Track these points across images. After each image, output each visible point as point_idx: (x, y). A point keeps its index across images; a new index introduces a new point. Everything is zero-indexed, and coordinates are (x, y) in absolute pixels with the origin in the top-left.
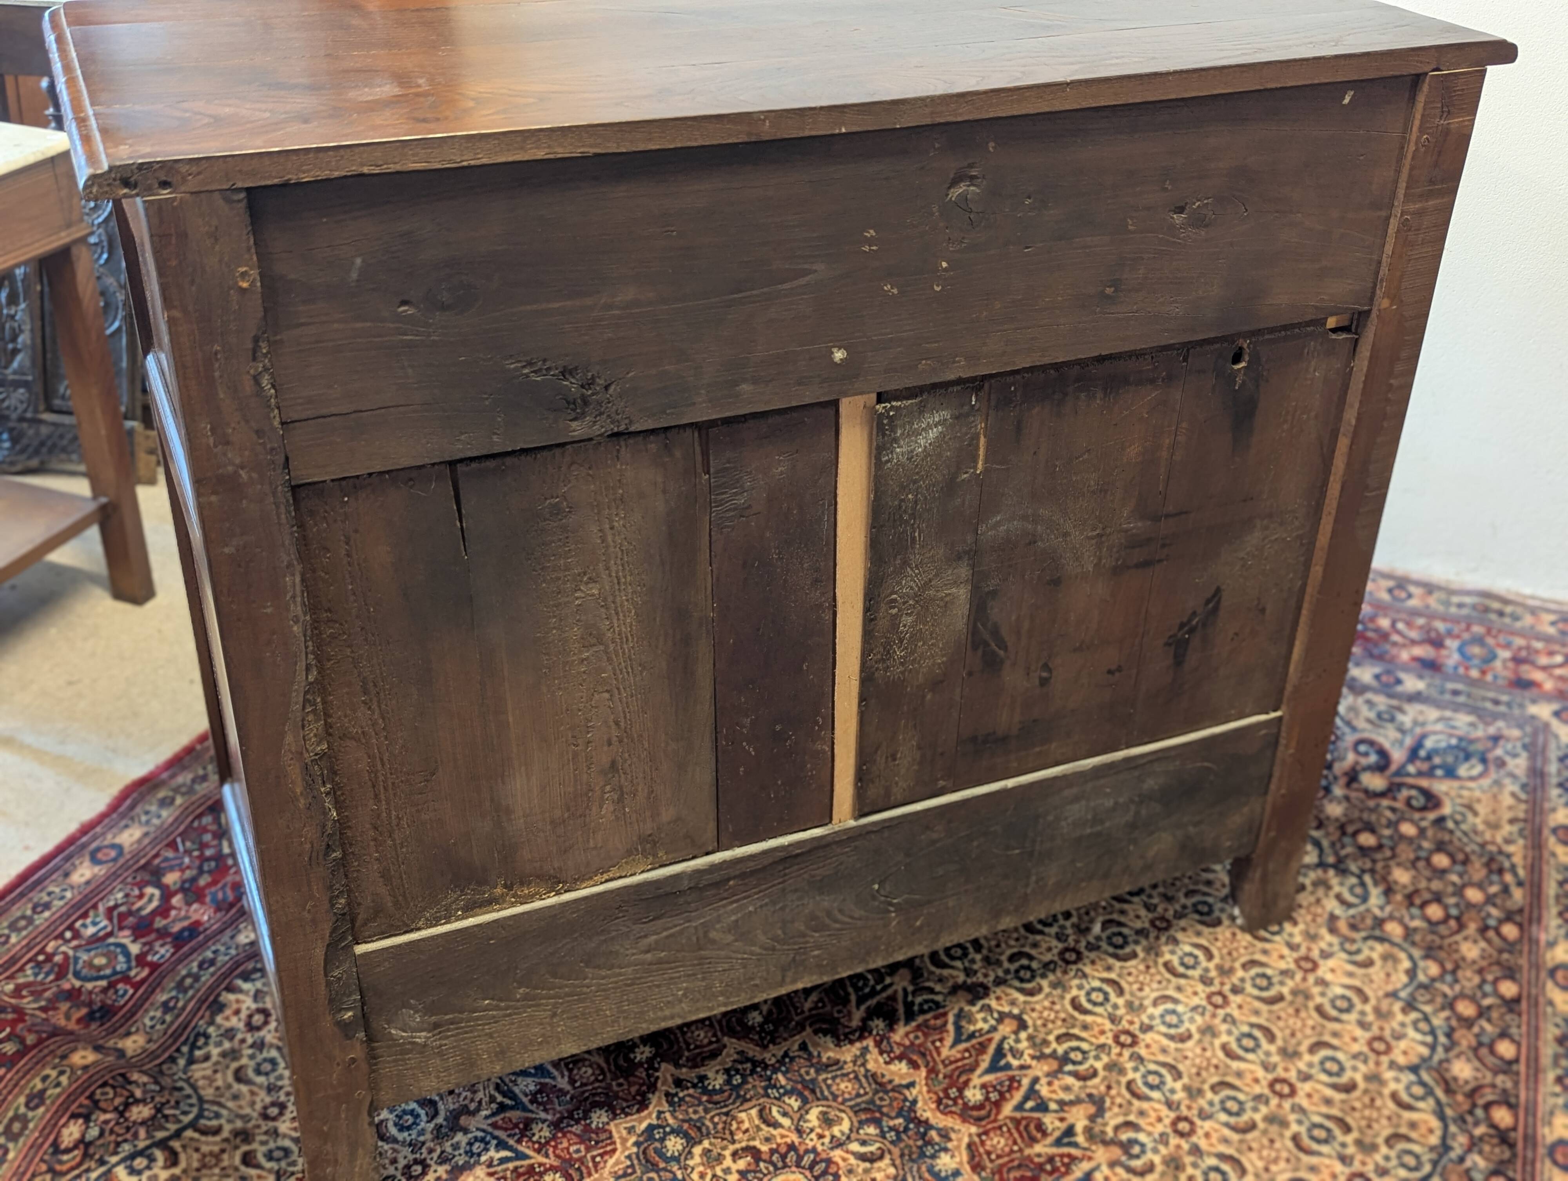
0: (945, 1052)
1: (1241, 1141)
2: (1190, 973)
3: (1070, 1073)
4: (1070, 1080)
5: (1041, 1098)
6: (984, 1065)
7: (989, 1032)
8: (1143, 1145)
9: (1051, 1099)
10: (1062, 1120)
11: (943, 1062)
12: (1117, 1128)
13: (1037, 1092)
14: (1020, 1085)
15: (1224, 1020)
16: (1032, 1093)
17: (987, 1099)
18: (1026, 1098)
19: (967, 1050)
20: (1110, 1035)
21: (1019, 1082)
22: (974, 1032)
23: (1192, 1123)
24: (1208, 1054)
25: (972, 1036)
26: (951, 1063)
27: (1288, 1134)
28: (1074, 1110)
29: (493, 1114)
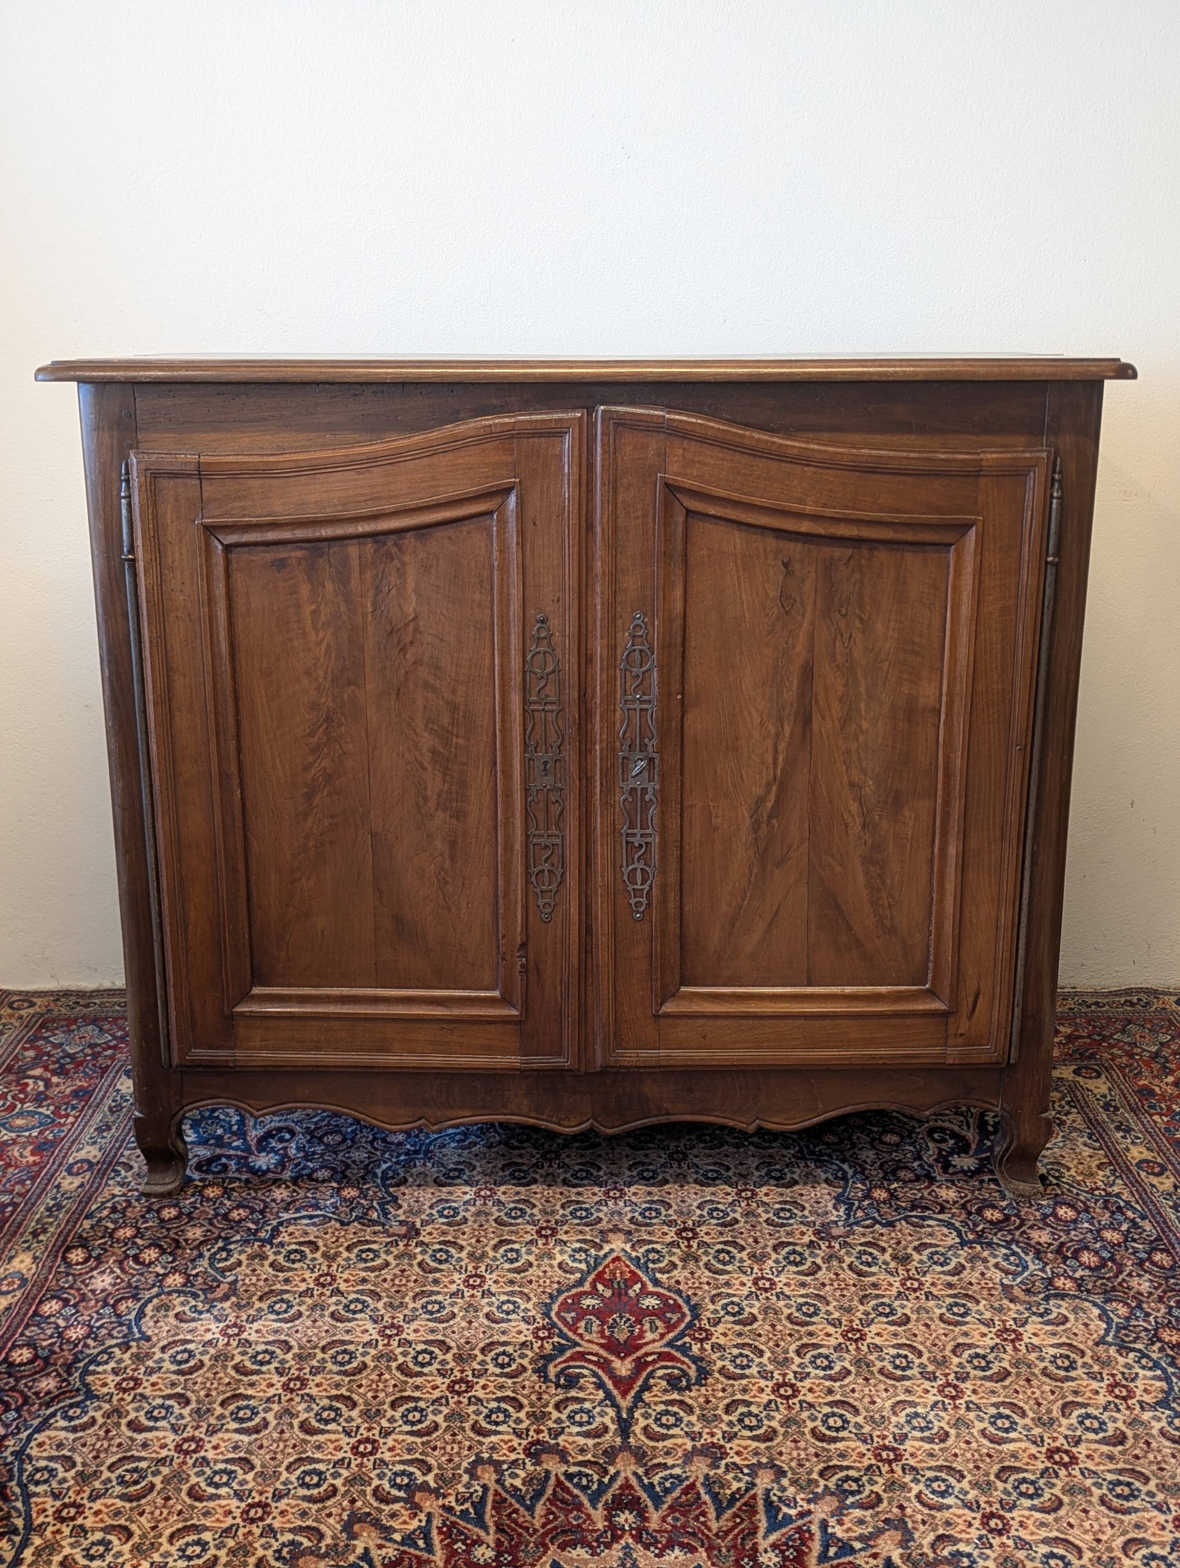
0: (714, 1526)
1: (1056, 1520)
2: (908, 1373)
3: (853, 1506)
4: (858, 1513)
5: (839, 1540)
6: (763, 1525)
7: (747, 1490)
8: (969, 1555)
9: (850, 1539)
10: (875, 1556)
11: (717, 1535)
12: (933, 1546)
13: (833, 1535)
14: (812, 1535)
15: (968, 1409)
16: (828, 1539)
17: (785, 1559)
18: (826, 1547)
19: (735, 1516)
20: (869, 1455)
21: (809, 1531)
22: (733, 1494)
23: (1001, 1518)
24: (974, 1445)
25: (733, 1499)
26: (727, 1533)
27: (1095, 1499)
28: (880, 1541)
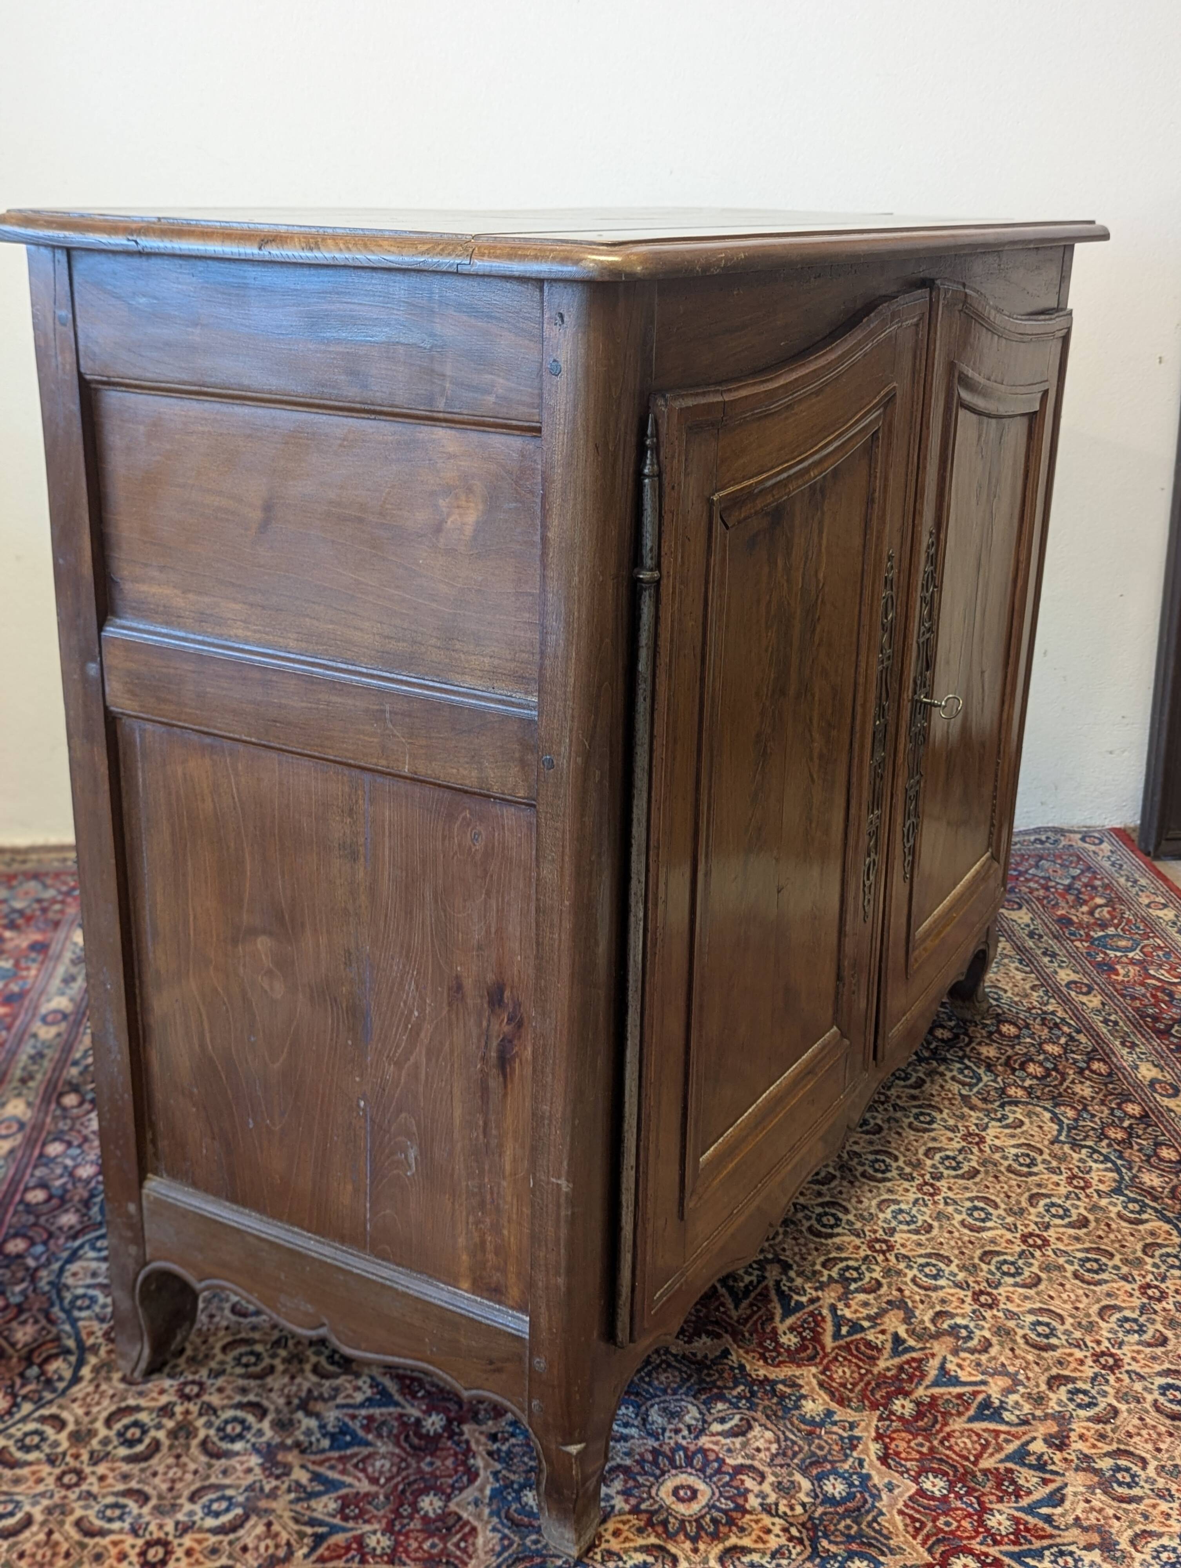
0: (734, 1314)
1: (1038, 1294)
2: (889, 1175)
3: (857, 1290)
4: (862, 1297)
5: (849, 1320)
6: (778, 1312)
7: (759, 1282)
8: (966, 1327)
9: (859, 1319)
10: (883, 1332)
11: (738, 1321)
12: (933, 1321)
13: (843, 1316)
14: (823, 1318)
15: (946, 1203)
16: (839, 1321)
17: (803, 1339)
18: (838, 1327)
19: (751, 1305)
20: (864, 1247)
21: (820, 1314)
22: (746, 1287)
23: (989, 1294)
24: (956, 1234)
25: (747, 1291)
26: (747, 1320)
27: (1069, 1274)
28: (886, 1319)
29: (313, 1549)
